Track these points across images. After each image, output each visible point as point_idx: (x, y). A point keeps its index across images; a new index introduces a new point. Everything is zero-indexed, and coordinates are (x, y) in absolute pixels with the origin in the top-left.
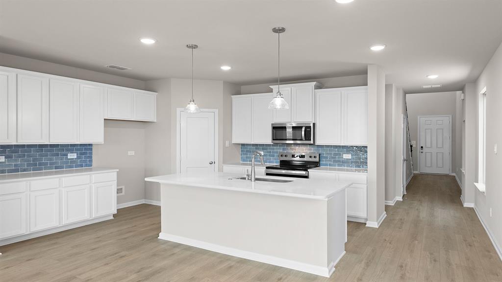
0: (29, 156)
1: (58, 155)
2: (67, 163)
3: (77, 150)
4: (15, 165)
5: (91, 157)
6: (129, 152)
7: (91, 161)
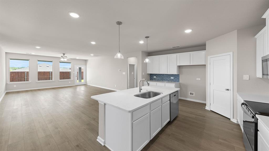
0: (161, 77)
1: (168, 77)
2: (171, 80)
3: (174, 76)
4: (158, 79)
5: (179, 79)
6: (197, 79)
7: (179, 80)
